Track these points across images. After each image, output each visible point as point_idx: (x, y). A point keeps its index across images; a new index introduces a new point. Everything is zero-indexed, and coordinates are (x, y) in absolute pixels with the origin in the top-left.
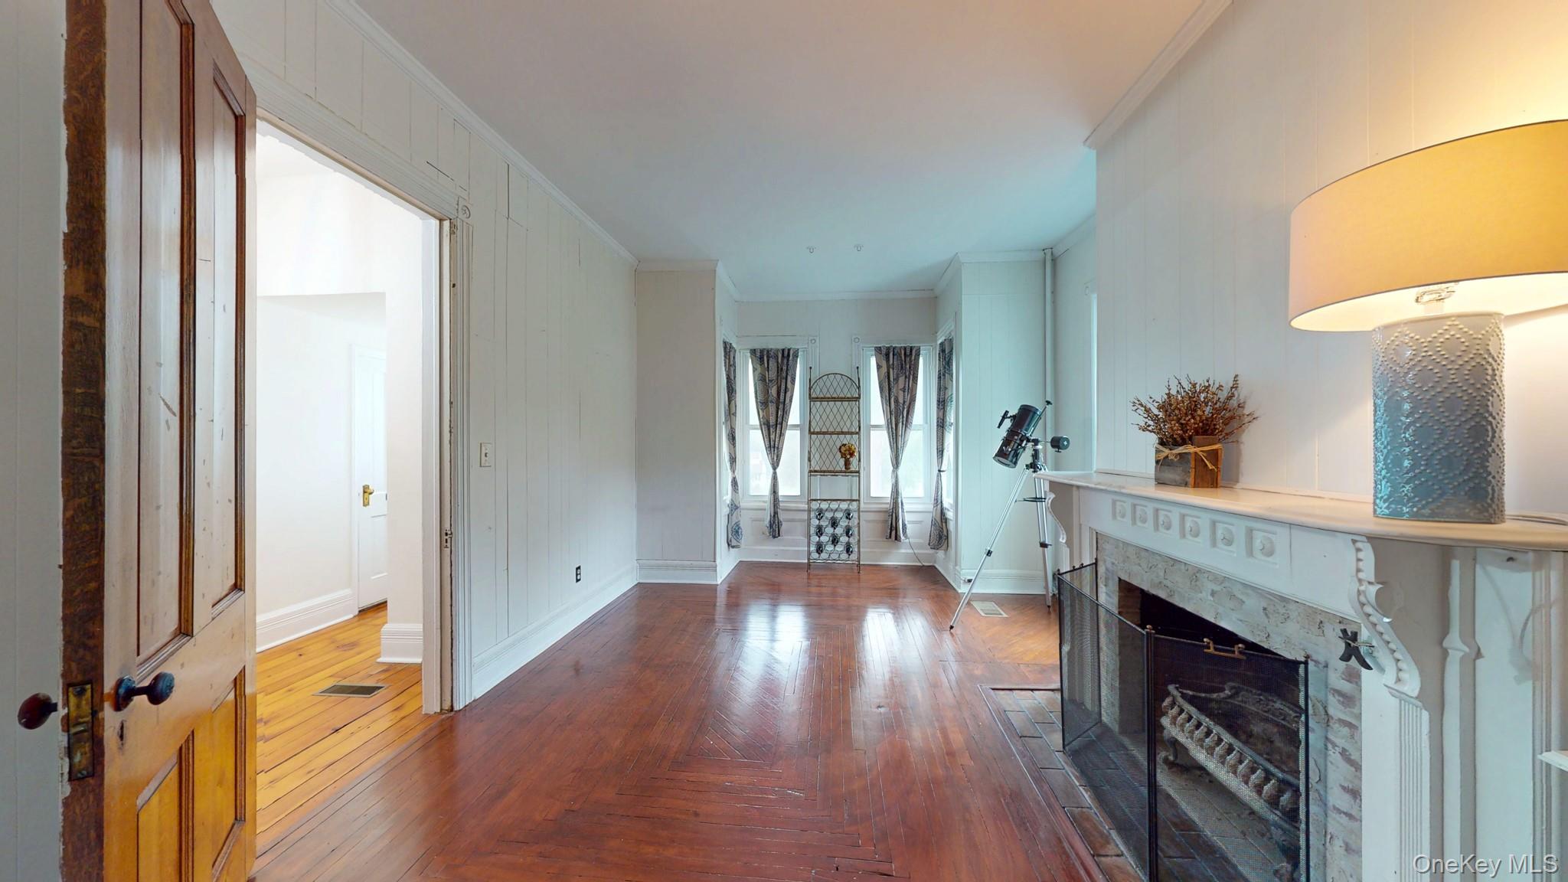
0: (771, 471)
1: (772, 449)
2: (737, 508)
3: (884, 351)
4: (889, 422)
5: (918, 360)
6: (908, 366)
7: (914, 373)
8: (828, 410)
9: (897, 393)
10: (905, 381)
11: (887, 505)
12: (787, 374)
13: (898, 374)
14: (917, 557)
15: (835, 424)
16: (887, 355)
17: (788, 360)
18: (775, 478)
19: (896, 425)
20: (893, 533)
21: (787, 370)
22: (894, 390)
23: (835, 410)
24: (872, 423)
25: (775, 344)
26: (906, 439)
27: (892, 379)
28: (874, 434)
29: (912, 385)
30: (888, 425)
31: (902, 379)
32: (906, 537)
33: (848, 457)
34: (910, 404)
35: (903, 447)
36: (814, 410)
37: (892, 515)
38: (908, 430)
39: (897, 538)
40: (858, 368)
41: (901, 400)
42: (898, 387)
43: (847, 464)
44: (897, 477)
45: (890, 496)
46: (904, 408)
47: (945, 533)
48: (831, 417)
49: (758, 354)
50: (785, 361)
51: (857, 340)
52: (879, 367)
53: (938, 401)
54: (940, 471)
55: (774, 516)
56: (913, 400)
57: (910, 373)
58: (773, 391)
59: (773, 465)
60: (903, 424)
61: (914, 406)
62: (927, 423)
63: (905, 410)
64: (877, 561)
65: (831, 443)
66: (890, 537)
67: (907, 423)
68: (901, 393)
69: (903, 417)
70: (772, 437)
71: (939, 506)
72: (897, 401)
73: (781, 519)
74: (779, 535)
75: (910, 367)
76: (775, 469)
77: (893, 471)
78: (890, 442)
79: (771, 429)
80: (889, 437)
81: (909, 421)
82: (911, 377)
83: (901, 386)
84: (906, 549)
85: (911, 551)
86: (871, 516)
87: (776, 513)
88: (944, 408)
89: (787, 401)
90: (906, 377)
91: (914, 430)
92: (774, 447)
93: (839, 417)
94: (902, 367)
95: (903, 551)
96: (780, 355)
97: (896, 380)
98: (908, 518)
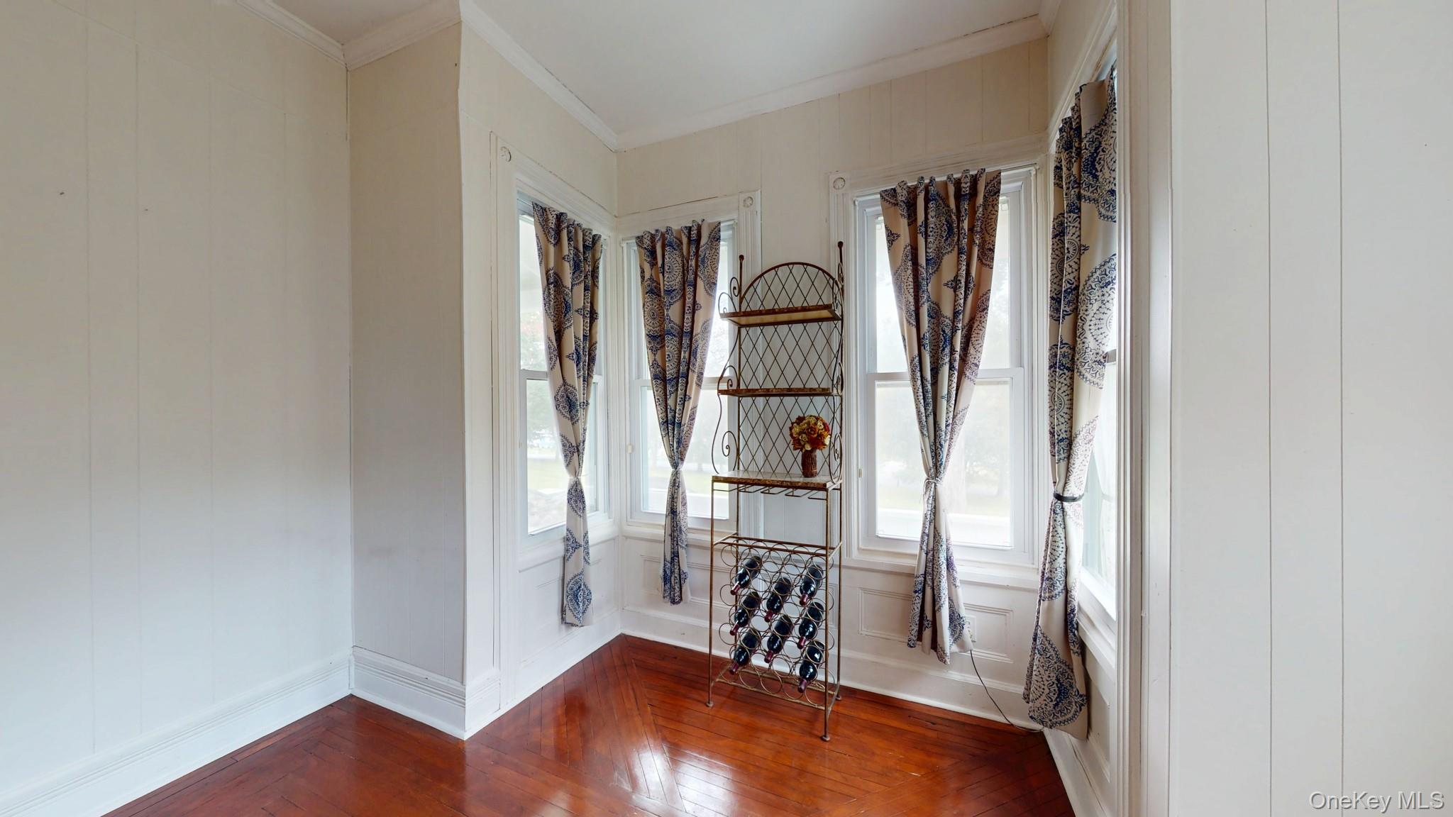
0: (671, 470)
1: (670, 427)
2: (576, 546)
3: (902, 195)
4: (917, 365)
5: (995, 205)
6: (966, 225)
7: (983, 242)
8: (776, 343)
9: (939, 294)
10: (959, 263)
11: (913, 560)
12: (696, 276)
13: (939, 249)
14: (993, 700)
15: (790, 372)
16: (911, 206)
17: (698, 248)
18: (675, 484)
19: (935, 371)
20: (927, 634)
21: (697, 266)
22: (929, 288)
23: (790, 343)
24: (881, 369)
25: (677, 222)
26: (961, 406)
27: (922, 261)
28: (882, 392)
29: (979, 273)
30: (913, 372)
31: (949, 261)
32: (963, 647)
33: (808, 448)
34: (972, 320)
35: (952, 426)
36: (747, 345)
37: (924, 591)
38: (966, 384)
39: (935, 645)
40: (840, 244)
41: (947, 311)
42: (939, 279)
43: (808, 465)
44: (935, 499)
45: (918, 538)
46: (954, 330)
47: (1079, 684)
48: (783, 358)
49: (647, 242)
50: (693, 249)
51: (840, 183)
52: (892, 237)
53: (1055, 300)
54: (1059, 497)
55: (672, 559)
56: (981, 307)
57: (971, 242)
58: (674, 312)
59: (671, 457)
60: (952, 367)
61: (983, 322)
62: (1021, 365)
63: (959, 335)
64: (887, 688)
65: (781, 416)
66: (920, 638)
67: (965, 363)
68: (948, 294)
69: (952, 351)
70: (671, 402)
71: (1059, 602)
72: (935, 314)
73: (684, 568)
74: (681, 599)
75: (971, 229)
76: (675, 466)
77: (928, 484)
78: (919, 412)
79: (669, 388)
80: (917, 399)
81: (971, 360)
82: (976, 250)
83: (948, 272)
84: (961, 671)
85: (973, 679)
86: (876, 582)
87: (675, 555)
88: (1076, 311)
89: (698, 329)
90: (960, 252)
91: (981, 384)
92: (673, 423)
93: (798, 359)
94: (950, 229)
95: (955, 675)
96: (685, 240)
97: (935, 262)
98: (965, 596)
